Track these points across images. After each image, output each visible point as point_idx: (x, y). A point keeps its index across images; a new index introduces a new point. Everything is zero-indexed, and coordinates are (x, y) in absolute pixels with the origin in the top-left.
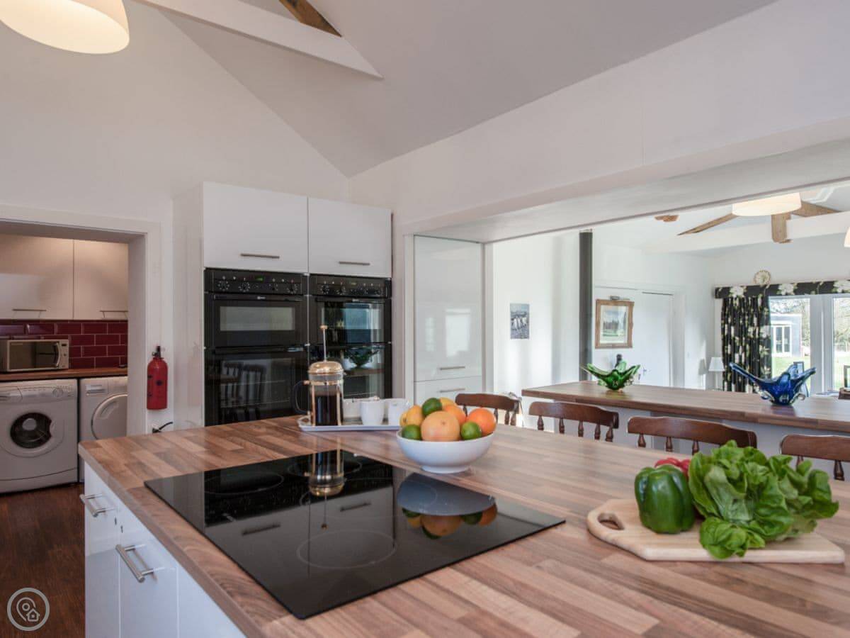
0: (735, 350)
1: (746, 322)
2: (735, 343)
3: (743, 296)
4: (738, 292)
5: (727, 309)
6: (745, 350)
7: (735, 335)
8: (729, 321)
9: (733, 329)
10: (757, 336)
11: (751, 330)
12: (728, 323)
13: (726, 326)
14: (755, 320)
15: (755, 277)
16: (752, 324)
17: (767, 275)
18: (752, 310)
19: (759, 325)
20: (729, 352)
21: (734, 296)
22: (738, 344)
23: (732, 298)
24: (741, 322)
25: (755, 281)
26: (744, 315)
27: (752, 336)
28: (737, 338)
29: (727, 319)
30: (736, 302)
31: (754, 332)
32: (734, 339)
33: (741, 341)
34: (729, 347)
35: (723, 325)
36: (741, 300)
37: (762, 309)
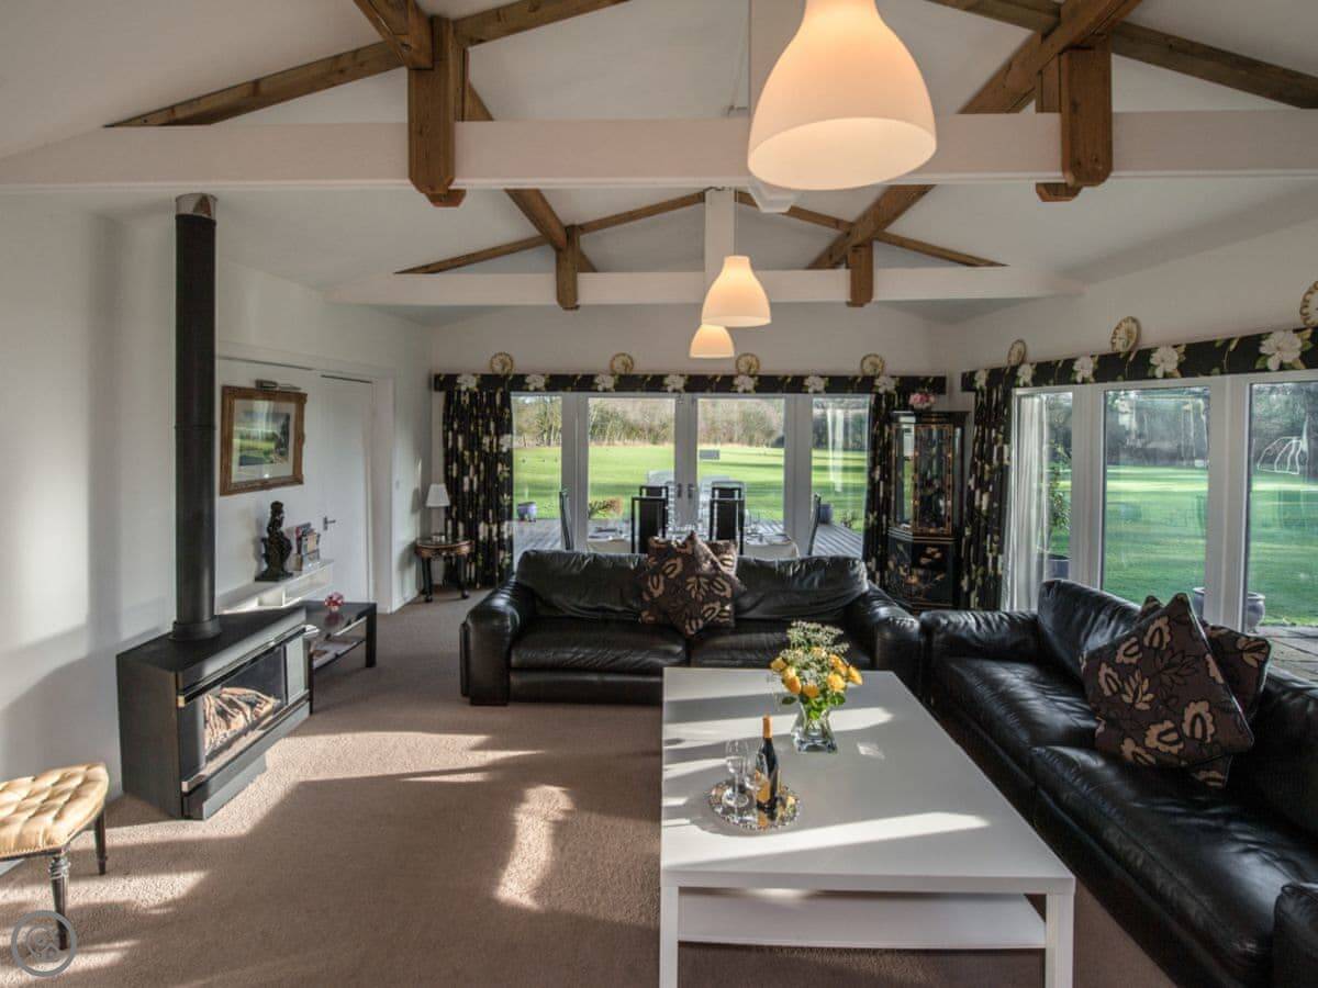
0: (463, 471)
1: (480, 428)
2: (464, 461)
3: (476, 390)
4: (468, 383)
5: (452, 409)
6: (477, 471)
7: (464, 448)
8: (455, 426)
9: (460, 439)
10: (495, 450)
11: (486, 440)
12: (452, 430)
13: (450, 434)
14: (492, 425)
15: (492, 362)
16: (488, 433)
17: (508, 360)
18: (488, 411)
19: (499, 434)
20: (455, 474)
21: (463, 388)
22: (468, 462)
23: (459, 392)
24: (472, 428)
25: (492, 367)
26: (477, 417)
27: (488, 450)
28: (467, 453)
29: (452, 424)
30: (466, 399)
31: (491, 443)
32: (463, 454)
33: (472, 457)
34: (455, 466)
35: (445, 433)
36: (473, 395)
37: (502, 409)
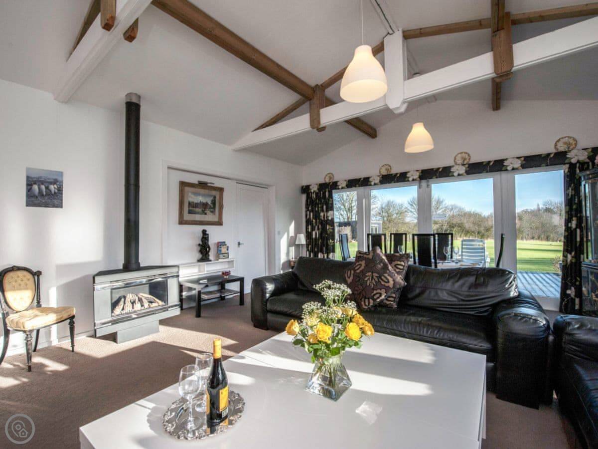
0: (313, 229)
1: (320, 209)
3: (317, 191)
4: (314, 188)
5: (309, 201)
6: (318, 229)
7: (313, 218)
8: (310, 209)
9: (311, 214)
10: (326, 219)
11: (322, 214)
12: (309, 210)
13: (308, 212)
14: (325, 207)
15: (325, 178)
16: (323, 211)
17: (332, 176)
18: (323, 200)
19: (327, 211)
20: (310, 230)
21: (312, 191)
22: (314, 225)
23: (311, 193)
24: (317, 209)
25: (325, 180)
26: (318, 204)
27: (323, 219)
28: (314, 221)
29: (309, 208)
30: (314, 196)
31: (324, 215)
32: (312, 221)
33: (316, 222)
34: (310, 227)
35: (306, 211)
36: (317, 194)
37: (329, 200)
